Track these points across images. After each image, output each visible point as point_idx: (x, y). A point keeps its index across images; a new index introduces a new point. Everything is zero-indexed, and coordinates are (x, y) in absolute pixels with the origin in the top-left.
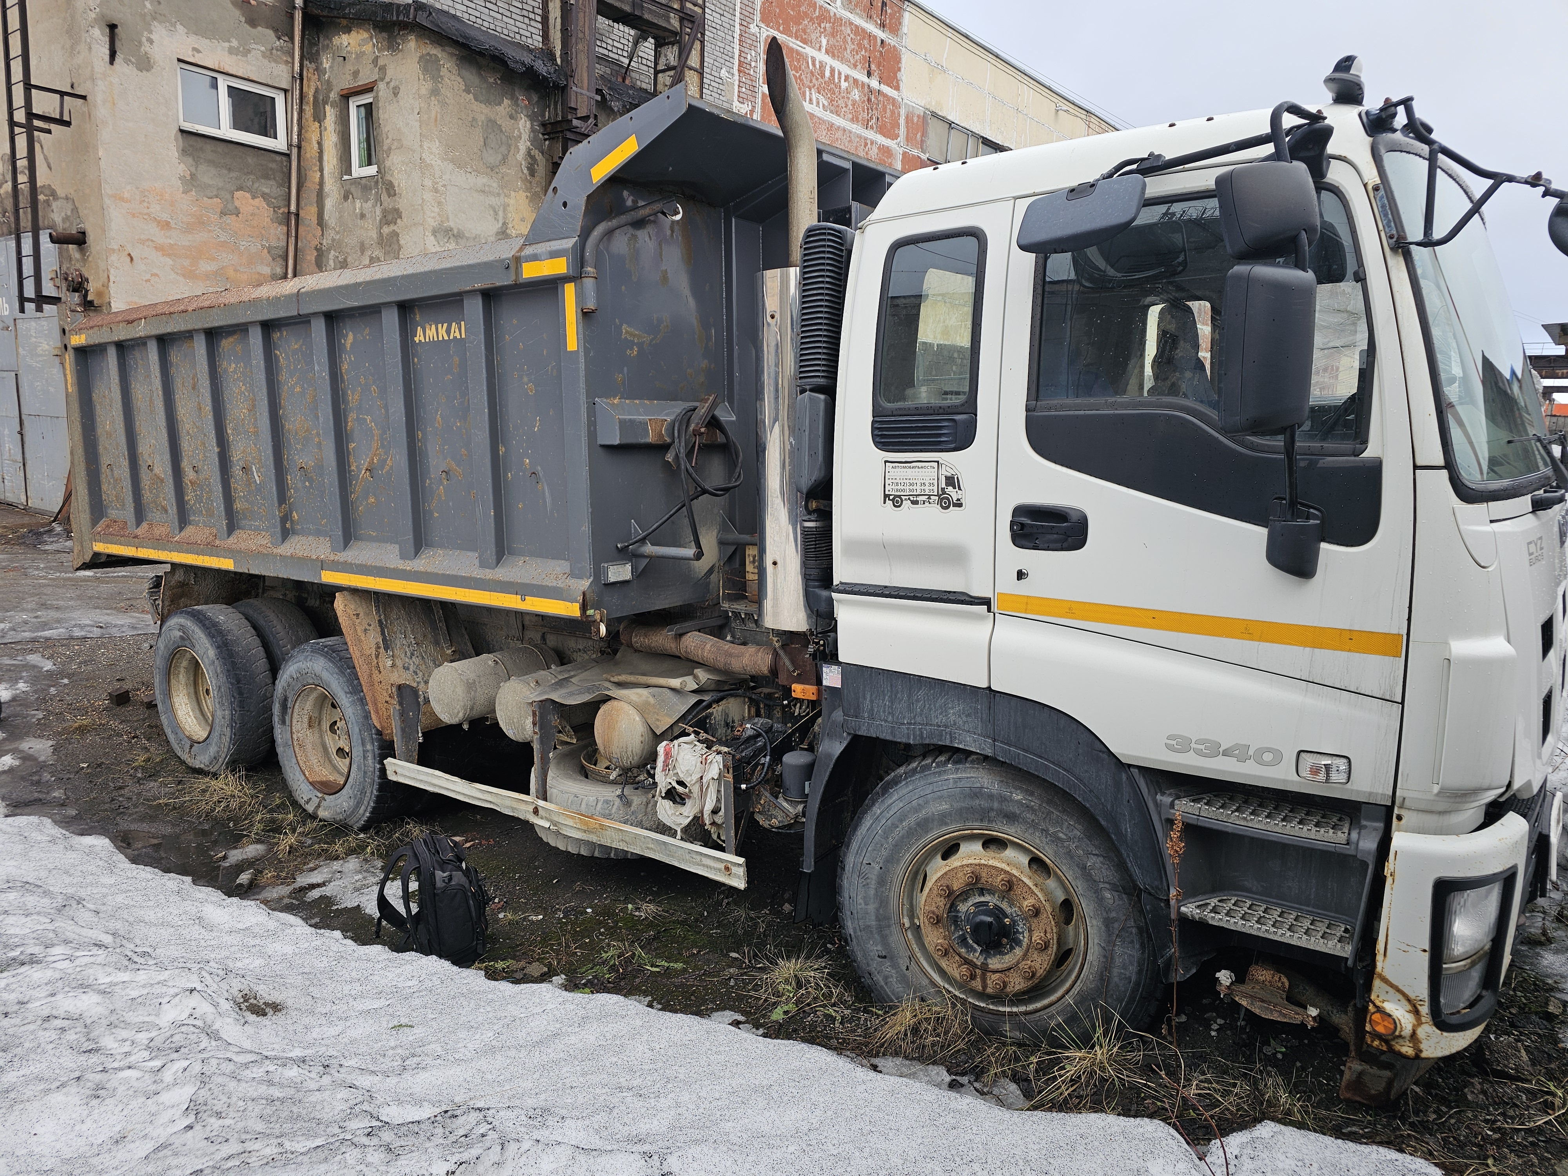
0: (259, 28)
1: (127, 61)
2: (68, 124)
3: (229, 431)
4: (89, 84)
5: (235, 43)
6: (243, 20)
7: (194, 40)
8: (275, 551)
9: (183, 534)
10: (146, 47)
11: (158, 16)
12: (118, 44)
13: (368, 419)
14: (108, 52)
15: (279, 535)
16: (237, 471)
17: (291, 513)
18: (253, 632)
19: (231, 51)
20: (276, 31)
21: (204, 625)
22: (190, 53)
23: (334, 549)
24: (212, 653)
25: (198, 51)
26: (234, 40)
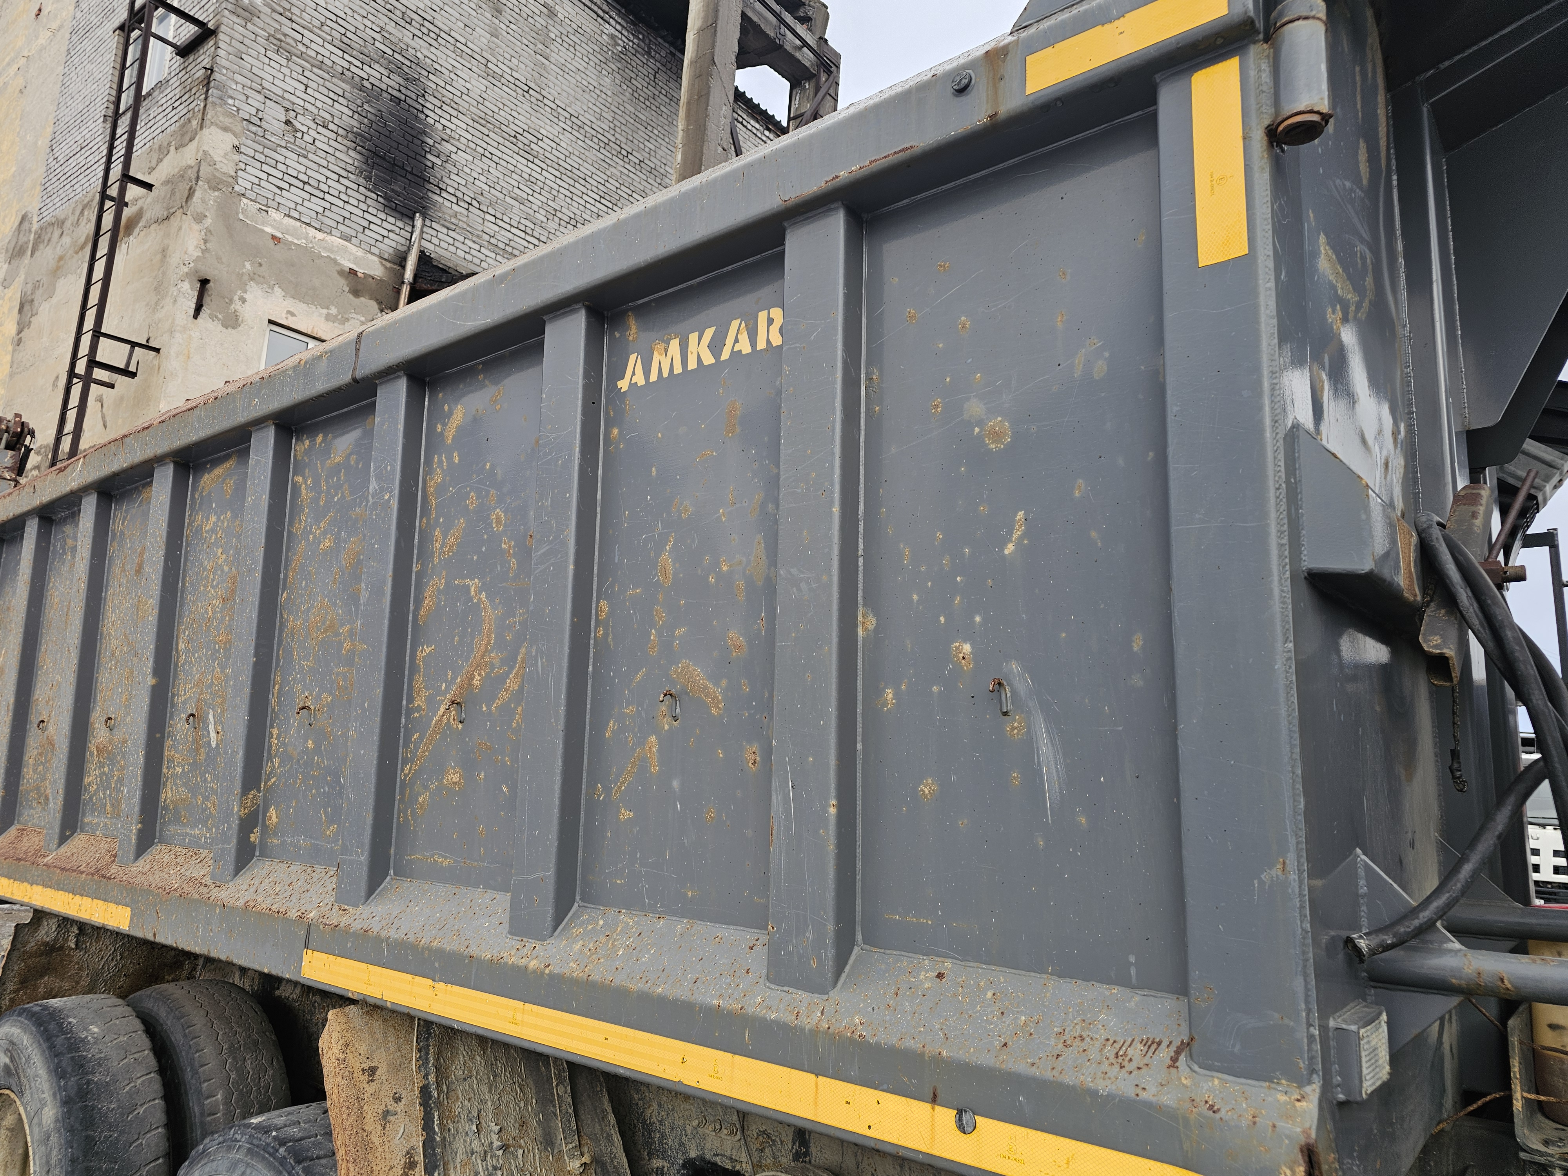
0: (362, 299)
1: (212, 317)
2: (133, 375)
3: (181, 646)
4: (166, 337)
5: (333, 311)
6: (347, 289)
7: (290, 304)
8: (215, 893)
9: (63, 849)
10: (237, 305)
11: (256, 277)
12: (206, 300)
13: (474, 584)
14: (194, 306)
15: (231, 858)
16: (179, 726)
17: (266, 810)
18: (152, 1062)
19: (328, 318)
20: (380, 303)
21: (52, 1047)
22: (284, 315)
23: (343, 898)
24: (50, 1114)
25: (293, 314)
26: (333, 308)
